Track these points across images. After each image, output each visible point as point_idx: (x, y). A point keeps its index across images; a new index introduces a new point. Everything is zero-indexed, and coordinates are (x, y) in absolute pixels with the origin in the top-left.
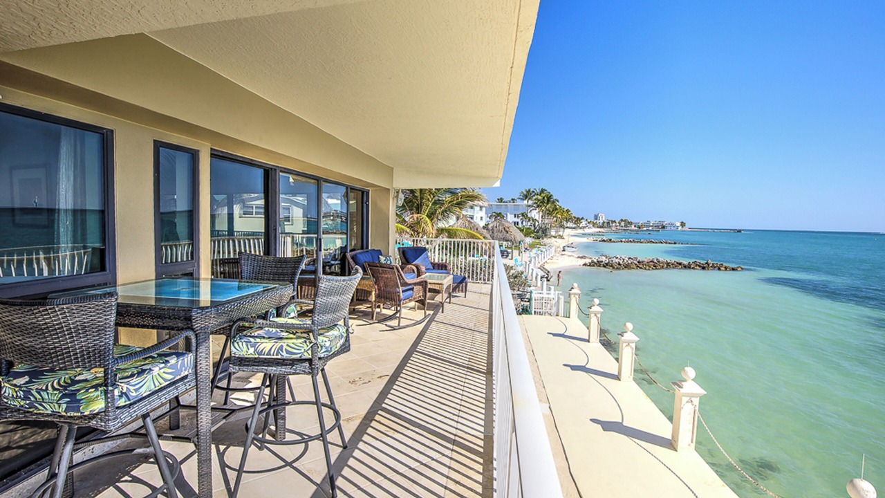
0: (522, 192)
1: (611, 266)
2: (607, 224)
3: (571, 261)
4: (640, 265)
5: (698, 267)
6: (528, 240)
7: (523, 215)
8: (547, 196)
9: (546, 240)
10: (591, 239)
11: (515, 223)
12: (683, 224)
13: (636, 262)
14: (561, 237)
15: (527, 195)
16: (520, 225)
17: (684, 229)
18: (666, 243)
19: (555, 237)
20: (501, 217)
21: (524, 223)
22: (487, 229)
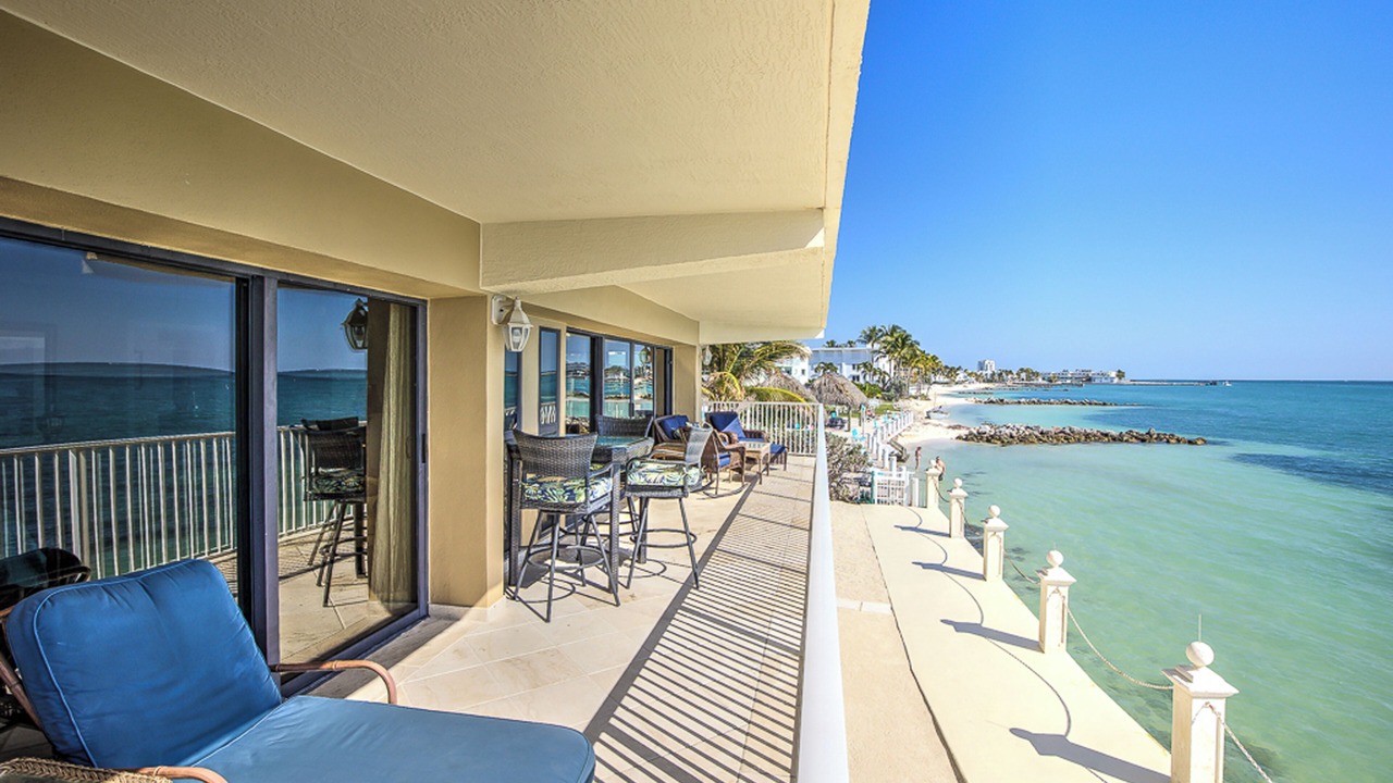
0: (865, 332)
1: (1000, 439)
2: (998, 377)
3: (939, 433)
4: (1044, 437)
5: (1134, 440)
6: (874, 403)
7: (865, 365)
8: (901, 336)
9: (901, 403)
10: (971, 401)
11: (854, 378)
12: (1120, 375)
13: (1036, 433)
14: (925, 398)
15: (871, 336)
16: (862, 381)
17: (1123, 381)
18: (1090, 404)
19: (916, 398)
20: (832, 371)
21: (867, 377)
22: (812, 388)
